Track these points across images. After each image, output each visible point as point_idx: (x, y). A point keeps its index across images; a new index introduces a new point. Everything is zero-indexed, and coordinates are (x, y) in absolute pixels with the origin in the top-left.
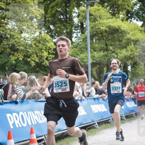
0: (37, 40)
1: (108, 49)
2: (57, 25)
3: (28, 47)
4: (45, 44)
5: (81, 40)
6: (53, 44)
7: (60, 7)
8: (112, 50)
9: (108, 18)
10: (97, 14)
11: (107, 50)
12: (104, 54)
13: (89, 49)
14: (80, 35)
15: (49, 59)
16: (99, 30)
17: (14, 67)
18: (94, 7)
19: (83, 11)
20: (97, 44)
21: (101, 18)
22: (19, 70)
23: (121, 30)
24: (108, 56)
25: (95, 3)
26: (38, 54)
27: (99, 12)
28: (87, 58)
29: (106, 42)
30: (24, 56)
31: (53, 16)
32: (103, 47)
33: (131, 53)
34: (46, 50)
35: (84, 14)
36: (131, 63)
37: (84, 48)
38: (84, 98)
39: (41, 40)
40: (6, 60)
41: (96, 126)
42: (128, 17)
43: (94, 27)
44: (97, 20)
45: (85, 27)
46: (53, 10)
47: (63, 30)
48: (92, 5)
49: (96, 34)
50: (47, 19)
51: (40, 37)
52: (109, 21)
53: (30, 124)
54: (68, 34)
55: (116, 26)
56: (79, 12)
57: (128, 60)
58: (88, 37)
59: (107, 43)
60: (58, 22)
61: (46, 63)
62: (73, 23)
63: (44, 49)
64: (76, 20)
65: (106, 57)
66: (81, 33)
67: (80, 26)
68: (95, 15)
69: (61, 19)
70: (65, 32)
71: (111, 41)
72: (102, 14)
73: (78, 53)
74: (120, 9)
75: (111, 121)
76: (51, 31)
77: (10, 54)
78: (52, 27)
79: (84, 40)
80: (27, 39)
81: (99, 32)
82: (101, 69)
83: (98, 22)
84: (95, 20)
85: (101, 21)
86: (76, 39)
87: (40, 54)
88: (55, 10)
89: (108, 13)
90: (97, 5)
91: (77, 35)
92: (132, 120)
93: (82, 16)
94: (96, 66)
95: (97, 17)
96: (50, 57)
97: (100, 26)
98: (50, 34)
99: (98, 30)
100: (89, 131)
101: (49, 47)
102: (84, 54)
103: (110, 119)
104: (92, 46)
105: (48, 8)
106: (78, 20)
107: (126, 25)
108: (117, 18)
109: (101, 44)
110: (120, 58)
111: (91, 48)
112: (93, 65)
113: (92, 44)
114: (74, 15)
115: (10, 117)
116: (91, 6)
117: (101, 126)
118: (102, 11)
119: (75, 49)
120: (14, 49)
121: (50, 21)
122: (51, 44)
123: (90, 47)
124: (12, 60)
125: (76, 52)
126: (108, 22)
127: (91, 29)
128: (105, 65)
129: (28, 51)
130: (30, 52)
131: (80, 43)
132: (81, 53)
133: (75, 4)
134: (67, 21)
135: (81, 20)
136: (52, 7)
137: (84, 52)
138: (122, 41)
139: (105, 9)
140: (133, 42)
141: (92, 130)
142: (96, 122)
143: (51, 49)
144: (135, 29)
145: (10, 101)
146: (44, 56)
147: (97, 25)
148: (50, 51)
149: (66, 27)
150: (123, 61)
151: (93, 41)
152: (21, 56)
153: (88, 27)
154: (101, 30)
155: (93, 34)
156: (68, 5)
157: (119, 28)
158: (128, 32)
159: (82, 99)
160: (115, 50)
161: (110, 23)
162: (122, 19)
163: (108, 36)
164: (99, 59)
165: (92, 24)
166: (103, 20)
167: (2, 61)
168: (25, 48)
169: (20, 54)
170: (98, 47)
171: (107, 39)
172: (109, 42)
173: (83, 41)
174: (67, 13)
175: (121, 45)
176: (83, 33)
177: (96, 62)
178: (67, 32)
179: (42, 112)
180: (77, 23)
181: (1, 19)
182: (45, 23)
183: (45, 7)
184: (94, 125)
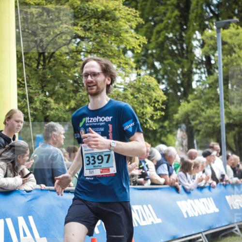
0: (135, 88)
2: (166, 62)
4: (149, 93)
5: (208, 86)
6: (162, 93)
7: (172, 32)
10: (234, 41)
13: (222, 100)
14: (206, 77)
15: (155, 118)
18: (229, 30)
19: (212, 38)
21: (241, 49)
25: (232, 23)
27: (238, 38)
28: (217, 115)
31: (159, 47)
34: (151, 104)
35: (212, 42)
37: (213, 99)
38: (214, 183)
39: (142, 87)
41: (235, 232)
43: (229, 64)
44: (235, 52)
45: (213, 64)
46: (159, 37)
47: (176, 70)
48: (226, 27)
50: (150, 52)
51: (140, 81)
54: (184, 77)
56: (204, 39)
58: (219, 80)
60: (168, 56)
61: (150, 126)
62: (194, 58)
63: (147, 102)
64: (198, 53)
66: (207, 75)
67: (204, 63)
68: (231, 44)
69: (173, 50)
70: (179, 72)
73: (203, 108)
76: (156, 71)
78: (157, 64)
79: (213, 86)
80: (119, 86)
82: (241, 134)
83: (237, 55)
84: (231, 52)
86: (198, 84)
87: (140, 110)
88: (163, 37)
90: (234, 26)
91: (200, 77)
93: (209, 46)
94: (234, 130)
95: (235, 46)
96: (157, 115)
97: (240, 61)
98: (154, 76)
100: (225, 239)
101: (155, 99)
102: (212, 109)
104: (227, 95)
105: (151, 33)
106: (203, 52)
111: (225, 99)
112: (229, 128)
113: (226, 92)
114: (195, 43)
116: (224, 28)
119: (197, 101)
121: (155, 55)
122: (159, 93)
123: (224, 96)
125: (198, 106)
127: (225, 67)
131: (206, 91)
132: (207, 108)
133: (197, 25)
134: (183, 54)
135: (207, 53)
136: (159, 32)
137: (213, 106)
141: (228, 238)
142: (236, 225)
143: (158, 101)
146: (146, 113)
147: (235, 60)
148: (156, 105)
149: (182, 64)
151: (228, 87)
156: (185, 27)
159: (211, 185)
164: (239, 117)
165: (226, 58)
173: (210, 87)
174: (183, 41)
176: (210, 73)
177: (234, 123)
178: (184, 72)
179: (145, 206)
180: (200, 58)
181: (76, 53)
182: (147, 58)
183: (147, 32)
184: (233, 230)
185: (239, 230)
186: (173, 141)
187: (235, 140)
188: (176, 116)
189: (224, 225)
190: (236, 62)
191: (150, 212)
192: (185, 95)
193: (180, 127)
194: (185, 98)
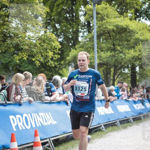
1: (116, 49)
2: (62, 24)
3: (32, 47)
4: (50, 43)
5: (88, 40)
6: (58, 44)
7: (66, 5)
8: (119, 51)
9: (115, 17)
10: (104, 12)
11: (114, 50)
12: (111, 54)
13: (96, 49)
14: (87, 34)
15: (54, 59)
16: (107, 29)
17: (18, 67)
18: (101, 5)
19: (90, 10)
20: (104, 44)
21: (108, 17)
22: (23, 70)
23: (129, 29)
24: (115, 56)
25: (103, 1)
26: (43, 54)
27: (106, 10)
28: (93, 58)
29: (113, 42)
30: (29, 56)
31: (58, 15)
32: (111, 47)
33: (139, 53)
34: (52, 50)
35: (91, 13)
36: (139, 64)
37: (91, 48)
39: (46, 40)
40: (10, 60)
41: (102, 129)
42: (136, 16)
43: (101, 26)
44: (104, 19)
45: (92, 26)
46: (58, 8)
47: (69, 29)
49: (103, 34)
50: (52, 18)
51: (44, 36)
52: (116, 19)
53: (34, 126)
54: (74, 33)
55: (124, 25)
56: (86, 11)
57: (136, 61)
58: (94, 36)
59: (115, 42)
60: (64, 21)
61: (51, 64)
62: (80, 22)
63: (49, 49)
64: (82, 19)
65: (114, 57)
67: (86, 25)
68: (102, 14)
69: (67, 17)
70: (71, 31)
71: (118, 40)
72: (109, 13)
74: (128, 8)
75: (117, 124)
76: (57, 30)
77: (14, 54)
78: (57, 25)
79: (91, 40)
80: (32, 38)
81: (107, 32)
82: (108, 70)
83: (105, 21)
84: (102, 19)
85: (109, 20)
86: (82, 38)
87: (45, 54)
88: (61, 8)
89: (116, 12)
90: (104, 4)
91: (83, 34)
92: (139, 122)
93: (89, 15)
94: (103, 67)
95: (105, 16)
96: (55, 57)
97: (107, 25)
98: (55, 33)
99: (105, 29)
101: (54, 47)
102: (90, 54)
103: (117, 122)
104: (99, 46)
105: (54, 6)
106: (85, 18)
107: (134, 24)
108: (125, 17)
109: (108, 44)
110: (127, 58)
111: (98, 48)
112: (100, 66)
113: (99, 44)
114: (81, 13)
115: (13, 119)
116: (98, 4)
117: (108, 128)
118: (109, 9)
119: (81, 49)
120: (18, 48)
121: (56, 20)
123: (97, 46)
124: (16, 59)
126: (116, 21)
127: (98, 28)
128: (112, 65)
129: (32, 51)
130: (34, 52)
131: (87, 43)
133: (82, 2)
134: (73, 20)
136: (58, 5)
137: (90, 52)
138: (130, 41)
139: (113, 8)
140: (141, 42)
141: (97, 133)
142: (102, 125)
143: (56, 49)
144: (143, 29)
145: (14, 102)
146: (49, 56)
147: (105, 24)
148: (55, 51)
149: (72, 25)
150: (131, 62)
151: (100, 40)
152: (25, 55)
153: (95, 26)
154: (108, 29)
155: (100, 34)
156: (75, 3)
157: (127, 27)
158: (136, 32)
160: (123, 51)
161: (118, 22)
162: (131, 18)
163: (116, 36)
164: (106, 59)
165: (99, 23)
166: (110, 19)
167: (6, 61)
168: (30, 47)
169: (25, 54)
170: (105, 47)
171: (115, 39)
172: (117, 42)
173: (89, 40)
174: (73, 11)
175: (129, 45)
176: (89, 32)
177: (103, 63)
178: (74, 30)
179: (47, 114)
180: (84, 22)
181: (4, 17)
182: (51, 21)
183: (51, 5)
184: (101, 128)
185: (104, 128)
186: (66, 73)
187: (104, 73)
188: (68, 58)
189: (95, 125)
190: (105, 25)
191: (50, 117)
192: (74, 45)
193: (71, 65)
194: (74, 47)
